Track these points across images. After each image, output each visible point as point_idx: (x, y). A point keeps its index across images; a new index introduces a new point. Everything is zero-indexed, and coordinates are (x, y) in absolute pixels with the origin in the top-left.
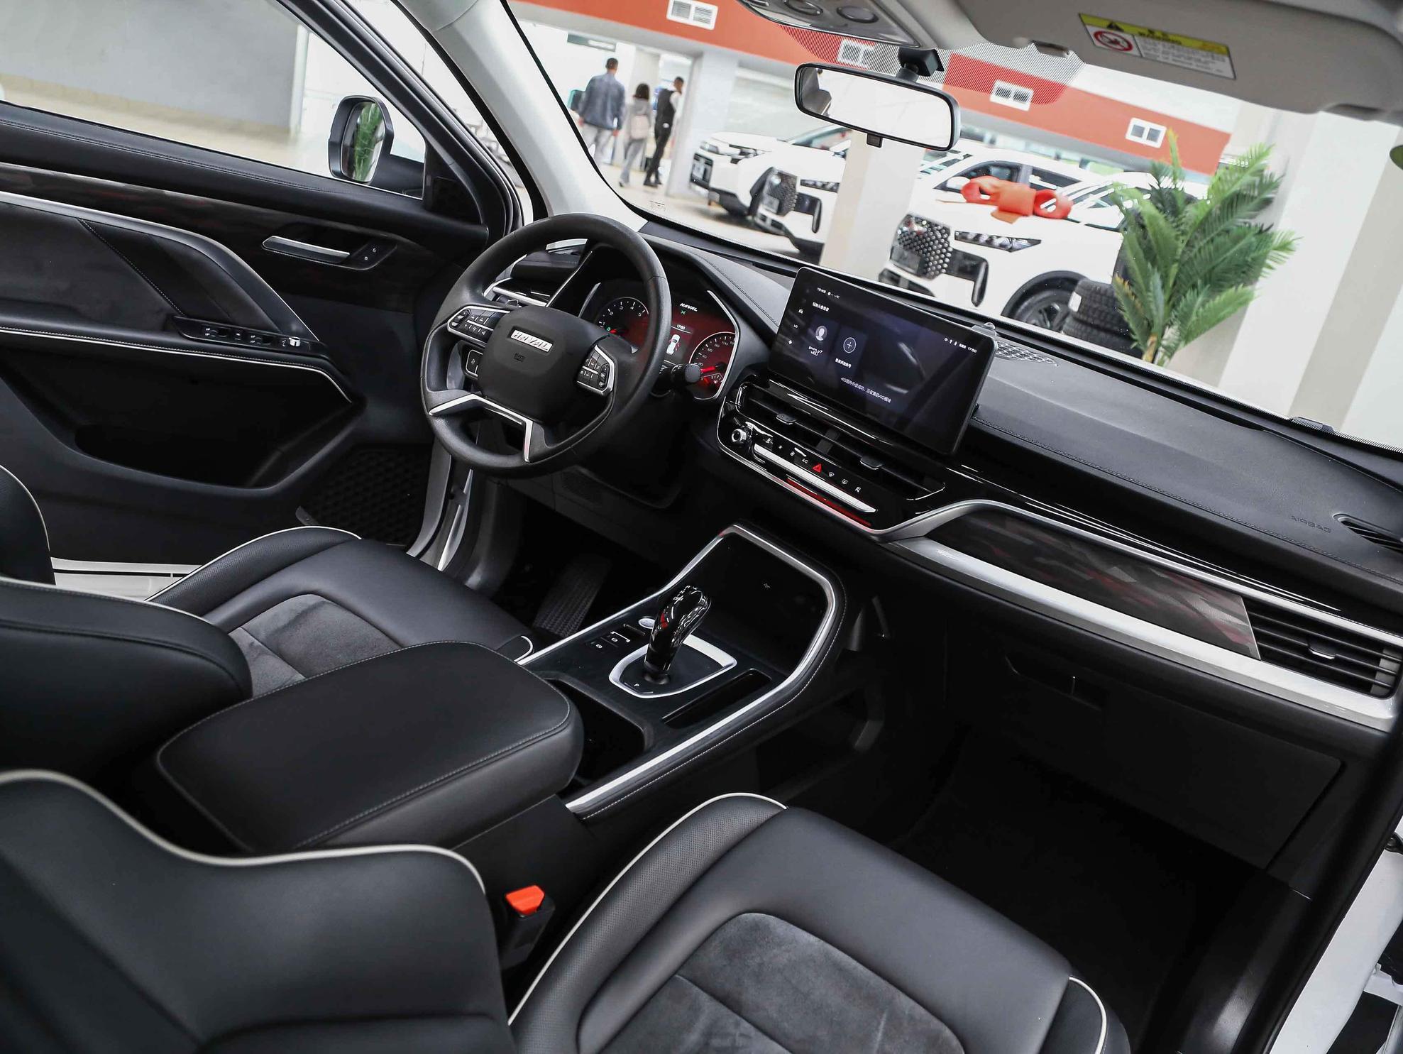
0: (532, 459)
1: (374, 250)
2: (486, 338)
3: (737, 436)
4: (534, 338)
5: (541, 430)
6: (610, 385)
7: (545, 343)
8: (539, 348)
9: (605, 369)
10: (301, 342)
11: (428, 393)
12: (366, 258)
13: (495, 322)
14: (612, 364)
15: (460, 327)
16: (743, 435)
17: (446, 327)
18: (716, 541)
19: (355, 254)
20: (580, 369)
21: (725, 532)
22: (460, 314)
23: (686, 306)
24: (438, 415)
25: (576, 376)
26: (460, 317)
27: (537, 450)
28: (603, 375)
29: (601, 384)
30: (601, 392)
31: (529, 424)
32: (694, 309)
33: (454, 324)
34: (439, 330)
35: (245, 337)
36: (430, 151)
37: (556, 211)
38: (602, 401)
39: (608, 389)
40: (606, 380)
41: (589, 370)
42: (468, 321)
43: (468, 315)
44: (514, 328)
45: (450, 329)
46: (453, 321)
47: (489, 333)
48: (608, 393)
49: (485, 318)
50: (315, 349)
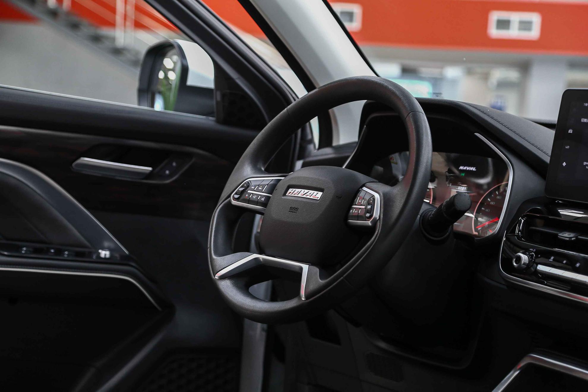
0: (307, 297)
1: (174, 164)
2: (265, 204)
3: (519, 259)
4: (306, 191)
5: (316, 270)
6: (377, 213)
7: (316, 192)
8: (312, 197)
9: (371, 202)
10: (111, 255)
11: (214, 259)
12: (167, 172)
13: (272, 188)
14: (377, 196)
15: (242, 198)
16: (525, 258)
17: (230, 201)
18: (514, 374)
19: (157, 169)
20: (350, 208)
21: (522, 364)
22: (242, 187)
23: (465, 168)
24: (223, 277)
25: (347, 216)
26: (242, 189)
27: (312, 287)
28: (369, 207)
29: (368, 215)
30: (369, 223)
31: (305, 267)
32: (473, 169)
33: (236, 196)
34: (225, 205)
35: (59, 252)
36: (218, 70)
37: (321, 82)
38: (370, 230)
39: (375, 218)
40: (371, 211)
41: (358, 207)
42: (249, 191)
43: (248, 186)
44: (289, 187)
45: (234, 202)
46: (236, 194)
47: (268, 198)
48: (375, 222)
49: (263, 186)
50: (124, 260)
